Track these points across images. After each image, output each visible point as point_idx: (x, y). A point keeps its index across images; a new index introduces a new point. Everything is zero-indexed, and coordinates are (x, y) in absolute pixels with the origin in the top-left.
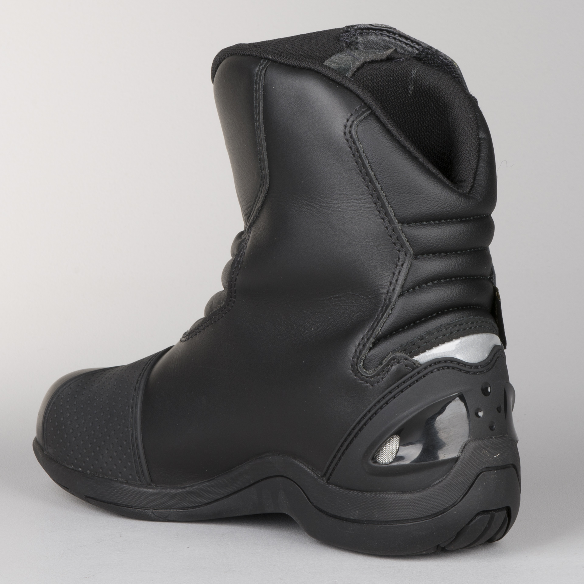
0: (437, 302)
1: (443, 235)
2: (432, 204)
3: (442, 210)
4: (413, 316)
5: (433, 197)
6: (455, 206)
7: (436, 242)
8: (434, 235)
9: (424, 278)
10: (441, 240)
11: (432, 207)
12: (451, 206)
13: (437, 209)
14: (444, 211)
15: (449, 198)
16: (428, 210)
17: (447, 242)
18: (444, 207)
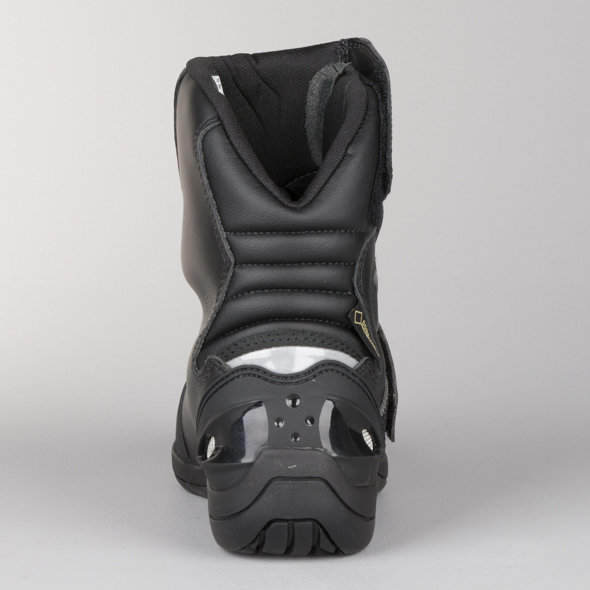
0: (253, 310)
1: (262, 246)
2: (251, 216)
3: (260, 222)
4: (231, 322)
5: (251, 208)
6: (274, 219)
7: (255, 253)
8: (253, 246)
9: (243, 287)
10: (259, 251)
11: (251, 218)
12: (270, 219)
13: (256, 220)
14: (263, 223)
15: (268, 211)
16: (247, 221)
17: (266, 254)
18: (263, 219)
